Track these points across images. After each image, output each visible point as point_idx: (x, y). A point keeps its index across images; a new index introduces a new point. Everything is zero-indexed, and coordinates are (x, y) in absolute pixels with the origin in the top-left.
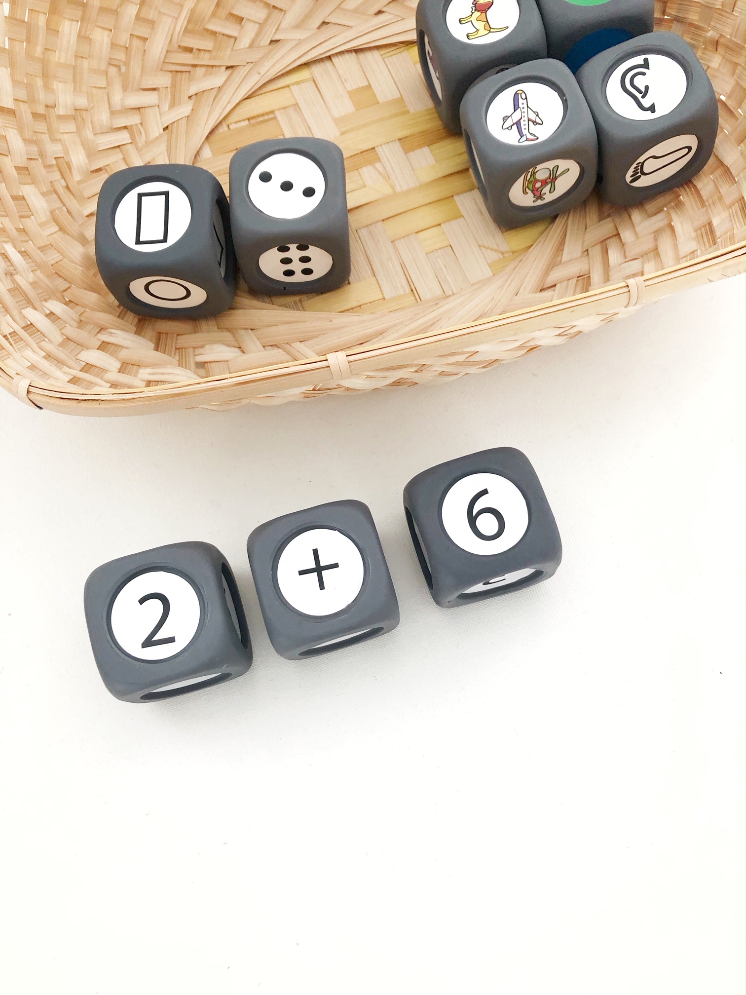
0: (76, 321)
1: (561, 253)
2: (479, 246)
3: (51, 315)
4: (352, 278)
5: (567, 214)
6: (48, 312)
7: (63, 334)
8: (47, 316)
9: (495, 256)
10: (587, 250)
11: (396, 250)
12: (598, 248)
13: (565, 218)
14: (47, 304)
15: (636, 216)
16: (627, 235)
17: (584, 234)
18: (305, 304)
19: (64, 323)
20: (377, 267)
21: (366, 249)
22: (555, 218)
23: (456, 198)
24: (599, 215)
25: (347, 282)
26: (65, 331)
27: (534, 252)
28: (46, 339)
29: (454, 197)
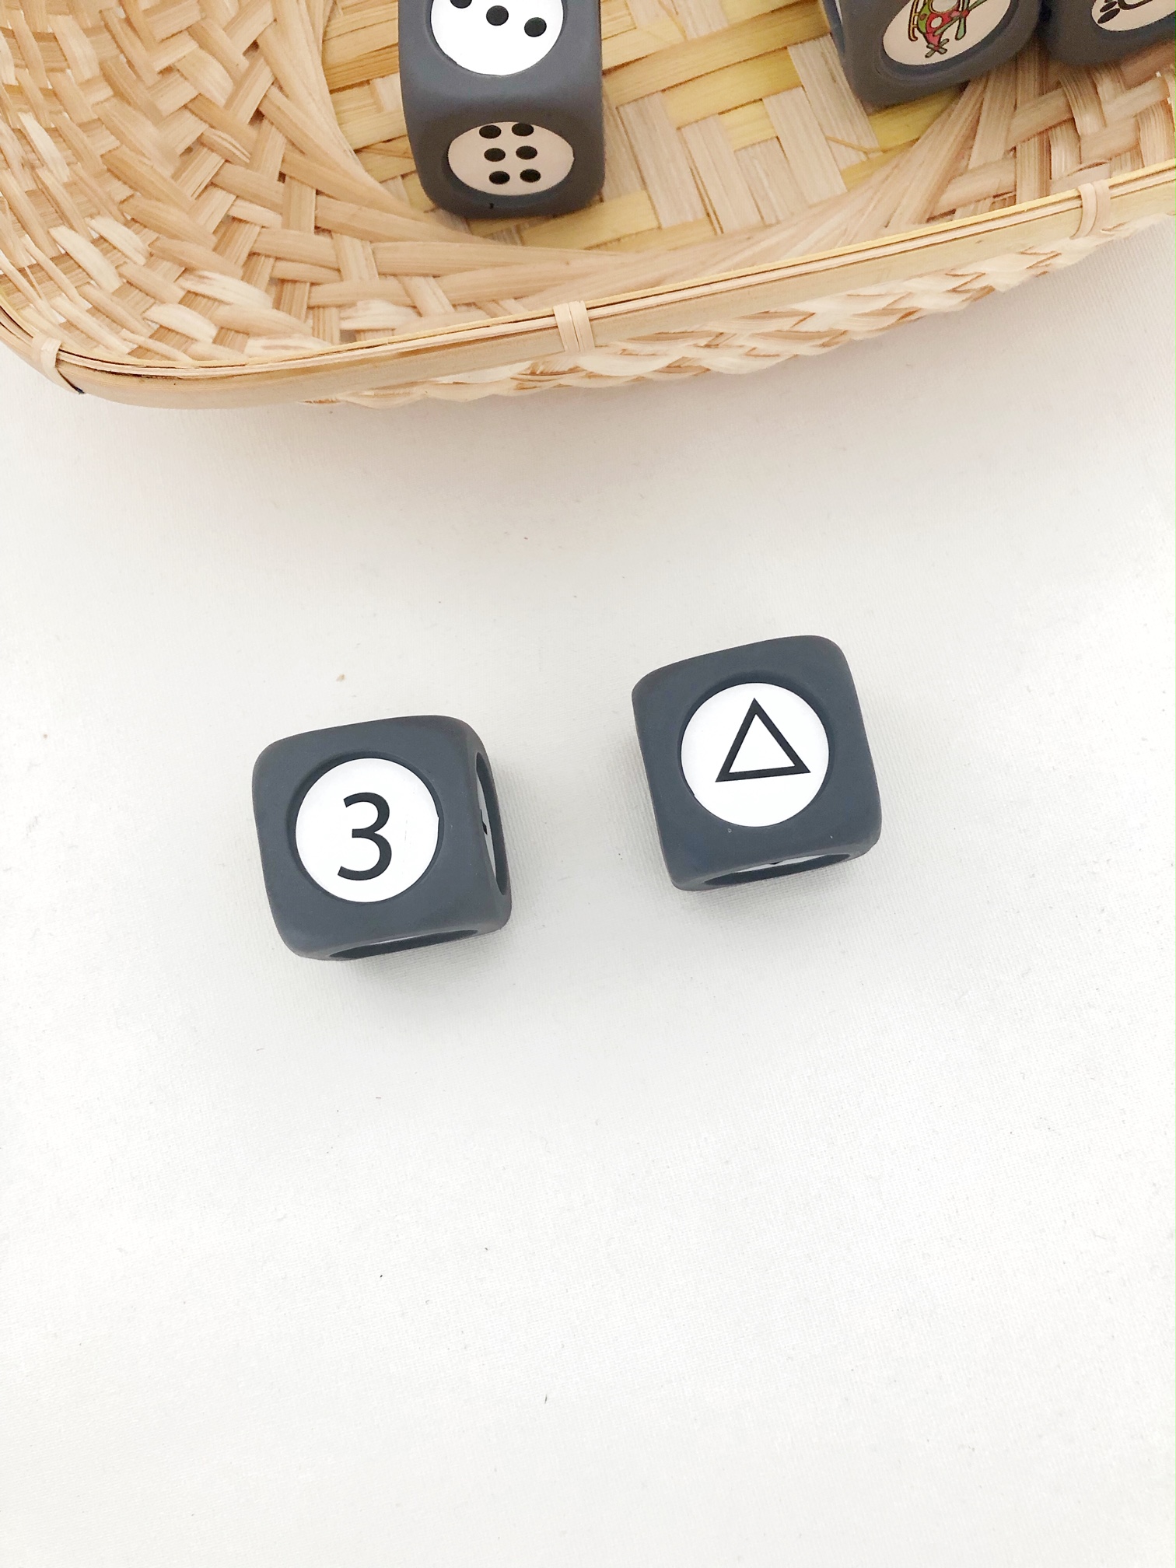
0: (142, 254)
1: (967, 153)
2: (827, 139)
3: (100, 241)
4: (607, 190)
5: (984, 80)
6: (96, 236)
7: (121, 275)
8: (94, 242)
9: (854, 158)
10: (1015, 148)
11: (684, 142)
12: (1034, 144)
13: (980, 88)
14: (93, 223)
15: (1106, 86)
16: (1087, 122)
17: (1013, 116)
18: (525, 234)
19: (123, 257)
20: (651, 173)
21: (633, 141)
22: (962, 87)
23: (791, 51)
24: (1041, 84)
25: (597, 198)
26: (124, 270)
27: (921, 152)
28: (92, 282)
29: (789, 48)
